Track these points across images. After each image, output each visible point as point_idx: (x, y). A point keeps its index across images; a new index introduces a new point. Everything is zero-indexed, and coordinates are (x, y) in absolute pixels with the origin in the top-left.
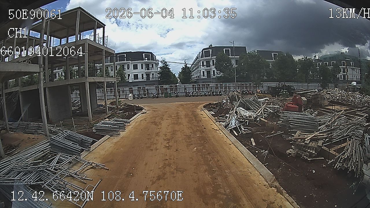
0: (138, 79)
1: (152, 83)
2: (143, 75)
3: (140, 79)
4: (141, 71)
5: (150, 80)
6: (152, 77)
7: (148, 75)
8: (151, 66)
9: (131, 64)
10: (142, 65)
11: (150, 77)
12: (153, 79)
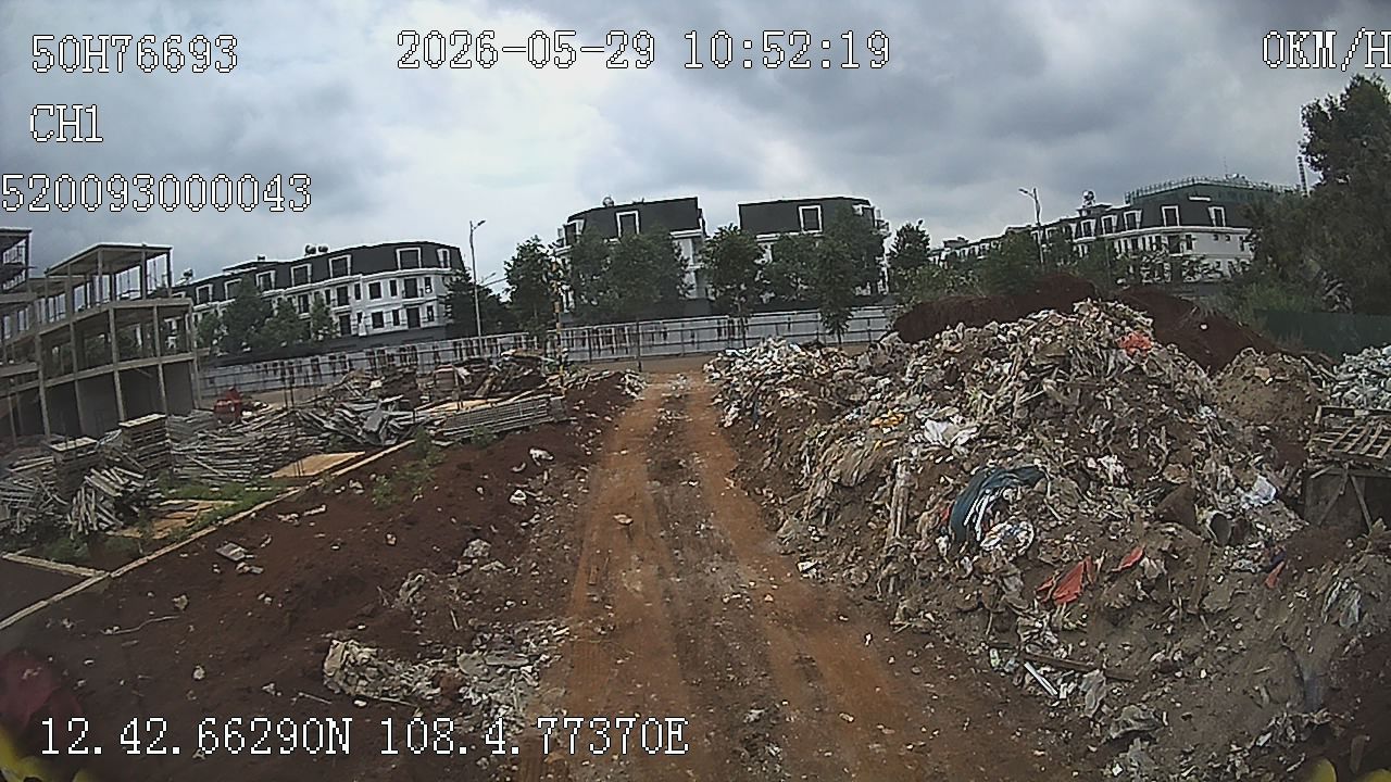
0: (382, 326)
1: (430, 334)
2: (395, 313)
3: (388, 327)
4: (390, 303)
5: (422, 326)
6: (426, 316)
7: (413, 313)
8: (421, 284)
9: (364, 281)
10: (393, 285)
11: (421, 316)
12: (432, 324)
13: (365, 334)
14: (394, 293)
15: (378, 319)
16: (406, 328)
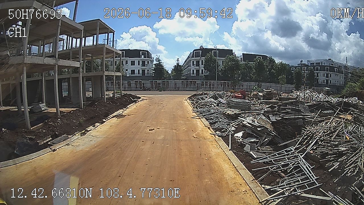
1: (147, 78)
2: (139, 70)
3: (136, 74)
4: (137, 68)
5: (146, 75)
6: (147, 72)
7: (143, 71)
8: (146, 63)
9: (130, 60)
10: (139, 61)
11: (145, 72)
12: (148, 75)
13: (129, 76)
14: (139, 65)
15: (133, 72)
16: (141, 75)
